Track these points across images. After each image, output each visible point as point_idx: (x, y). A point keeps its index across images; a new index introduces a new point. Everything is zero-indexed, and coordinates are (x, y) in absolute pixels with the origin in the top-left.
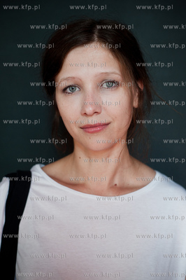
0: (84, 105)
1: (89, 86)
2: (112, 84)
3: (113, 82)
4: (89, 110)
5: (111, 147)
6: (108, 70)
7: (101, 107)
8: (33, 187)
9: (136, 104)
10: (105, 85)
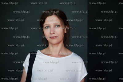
0: (51, 31)
1: (52, 26)
2: (58, 26)
3: (58, 25)
4: (52, 32)
5: (58, 43)
6: (57, 22)
7: (55, 32)
8: (37, 56)
9: (65, 32)
10: (56, 26)
